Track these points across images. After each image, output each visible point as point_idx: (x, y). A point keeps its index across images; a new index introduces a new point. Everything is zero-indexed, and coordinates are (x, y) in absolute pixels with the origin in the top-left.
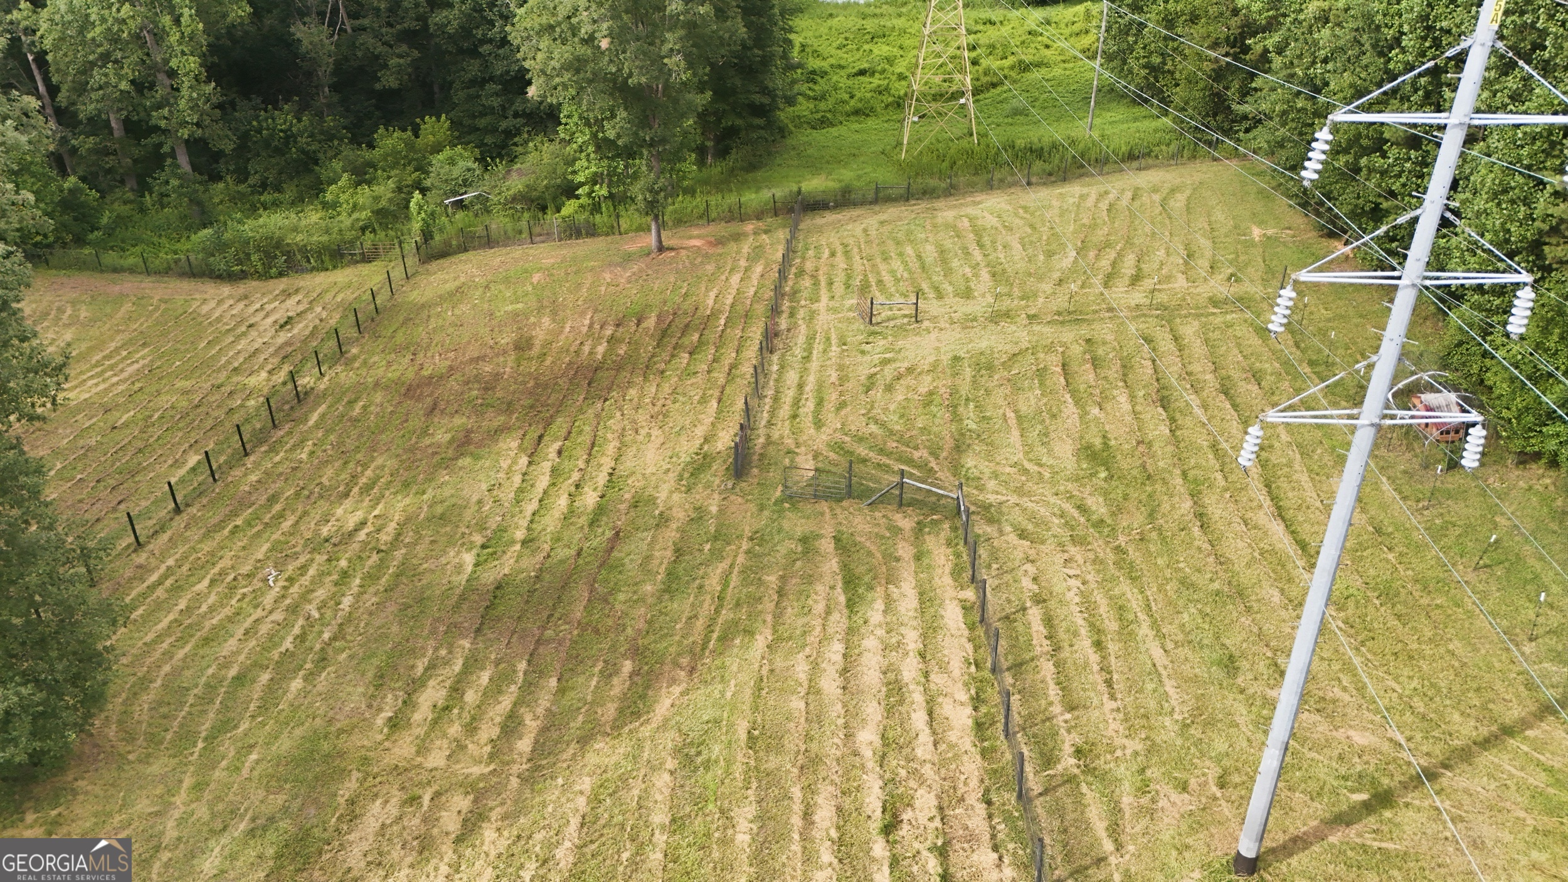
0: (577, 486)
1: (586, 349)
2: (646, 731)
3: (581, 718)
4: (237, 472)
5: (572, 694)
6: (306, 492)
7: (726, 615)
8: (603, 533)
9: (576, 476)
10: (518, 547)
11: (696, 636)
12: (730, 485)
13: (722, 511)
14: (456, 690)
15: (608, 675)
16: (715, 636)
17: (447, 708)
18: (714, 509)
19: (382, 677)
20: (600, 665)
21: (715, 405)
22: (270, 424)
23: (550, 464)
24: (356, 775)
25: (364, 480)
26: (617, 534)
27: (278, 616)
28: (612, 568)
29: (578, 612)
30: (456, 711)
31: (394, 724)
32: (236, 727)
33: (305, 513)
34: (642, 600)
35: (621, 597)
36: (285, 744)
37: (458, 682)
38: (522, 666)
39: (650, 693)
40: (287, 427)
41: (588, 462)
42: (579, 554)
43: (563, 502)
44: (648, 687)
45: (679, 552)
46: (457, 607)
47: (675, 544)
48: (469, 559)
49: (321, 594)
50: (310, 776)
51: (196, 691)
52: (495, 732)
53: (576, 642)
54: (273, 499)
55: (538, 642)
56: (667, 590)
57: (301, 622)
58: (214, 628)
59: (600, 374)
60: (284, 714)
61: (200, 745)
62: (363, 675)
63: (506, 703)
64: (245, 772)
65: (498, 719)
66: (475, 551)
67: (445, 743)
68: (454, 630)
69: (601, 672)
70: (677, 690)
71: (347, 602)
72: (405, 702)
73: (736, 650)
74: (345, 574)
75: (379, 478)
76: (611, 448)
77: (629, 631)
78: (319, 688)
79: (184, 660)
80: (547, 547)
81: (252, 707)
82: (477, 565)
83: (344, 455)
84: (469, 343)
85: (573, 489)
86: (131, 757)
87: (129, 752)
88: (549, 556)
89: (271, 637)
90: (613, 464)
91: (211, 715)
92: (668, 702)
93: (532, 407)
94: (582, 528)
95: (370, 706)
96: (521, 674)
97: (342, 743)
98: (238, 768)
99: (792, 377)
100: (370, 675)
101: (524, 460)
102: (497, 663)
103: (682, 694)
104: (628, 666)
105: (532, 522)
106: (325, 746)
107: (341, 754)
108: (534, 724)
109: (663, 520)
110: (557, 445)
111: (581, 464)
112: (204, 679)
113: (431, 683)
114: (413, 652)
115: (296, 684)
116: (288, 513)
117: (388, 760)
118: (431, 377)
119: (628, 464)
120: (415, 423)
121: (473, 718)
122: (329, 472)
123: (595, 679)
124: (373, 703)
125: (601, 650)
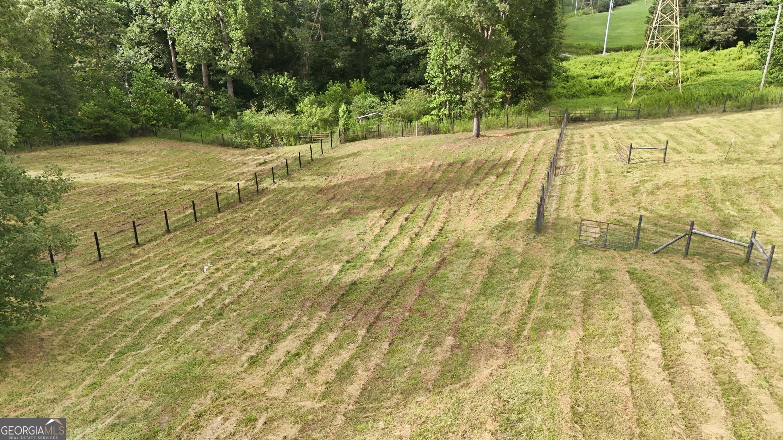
0: (417, 235)
1: (429, 175)
2: (465, 393)
3: (406, 375)
4: (210, 219)
5: (400, 356)
6: (246, 230)
7: (537, 313)
8: (433, 259)
9: (416, 230)
10: (372, 264)
11: (511, 325)
12: (531, 236)
13: (525, 252)
14: (308, 343)
15: (432, 345)
16: (529, 326)
17: (297, 355)
18: (519, 250)
19: (256, 329)
20: (426, 338)
21: (516, 200)
22: (238, 200)
23: (399, 224)
24: (211, 394)
25: (282, 227)
26: (444, 260)
27: (201, 287)
28: (438, 279)
29: (411, 301)
30: (303, 357)
31: (253, 361)
32: (142, 349)
33: (242, 240)
34: (463, 298)
35: (445, 295)
36: (170, 365)
37: (311, 338)
38: (362, 332)
39: (469, 363)
40: (247, 203)
41: (425, 224)
42: (414, 269)
43: (406, 242)
44: (468, 358)
45: (491, 273)
46: (322, 293)
47: (488, 267)
48: (336, 268)
49: (234, 278)
50: (177, 390)
51: (127, 323)
52: (331, 376)
53: (407, 321)
54: (226, 232)
55: (377, 318)
56: (483, 294)
57: (215, 291)
58: (159, 289)
59: (436, 185)
60: (178, 345)
61: (111, 357)
62: (243, 327)
63: (344, 356)
64: (132, 380)
65: (336, 367)
66: (341, 264)
67: (289, 380)
68: (316, 305)
69: (426, 342)
70: (495, 363)
71: (248, 284)
72: (267, 348)
73: (548, 339)
74: (254, 269)
75: (291, 226)
76: (441, 218)
77: (451, 317)
78: (210, 332)
79: (130, 304)
80: (391, 265)
81: (159, 337)
82: (341, 271)
83: (275, 216)
84: (360, 172)
85: (414, 236)
86: (59, 358)
87: (60, 354)
88: (392, 269)
89: (191, 298)
90: (442, 225)
91: (129, 339)
92: (487, 372)
93: (392, 199)
94: (418, 255)
95: (240, 347)
96: (360, 338)
97: (210, 371)
98: (128, 377)
99: (572, 188)
100: (248, 328)
101: (383, 221)
102: (344, 329)
103: (499, 367)
104: (450, 340)
105: (383, 251)
106: (198, 370)
107: (207, 378)
108: (365, 374)
109: (479, 254)
110: (406, 215)
111: (421, 224)
112: (136, 317)
113: (290, 337)
114: (283, 317)
115: (194, 327)
116: (231, 239)
117: (241, 387)
118: (335, 185)
119: (452, 226)
120: (320, 204)
121: (316, 365)
122: (263, 222)
123: (421, 347)
124: (243, 345)
125: (427, 327)
